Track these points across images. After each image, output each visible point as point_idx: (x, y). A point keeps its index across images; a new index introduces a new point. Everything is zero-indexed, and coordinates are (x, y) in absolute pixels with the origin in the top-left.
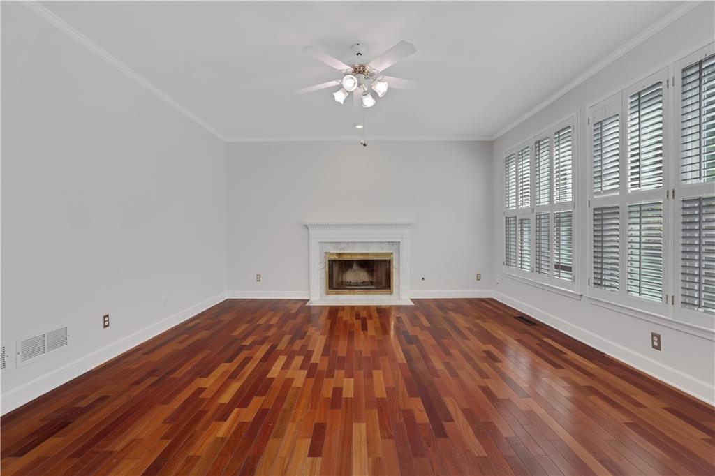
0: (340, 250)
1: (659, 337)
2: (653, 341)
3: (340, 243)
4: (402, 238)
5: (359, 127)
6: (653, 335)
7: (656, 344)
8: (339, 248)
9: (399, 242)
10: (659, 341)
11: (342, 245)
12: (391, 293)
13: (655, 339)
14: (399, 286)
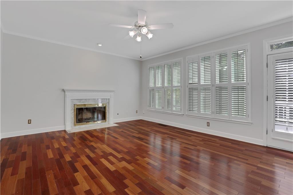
0: (82, 103)
1: (209, 123)
2: (207, 124)
3: (82, 99)
4: (111, 97)
5: (100, 45)
6: (207, 123)
7: (208, 125)
8: (81, 102)
9: (109, 99)
10: (209, 124)
11: (83, 100)
12: (106, 121)
13: (208, 123)
14: (109, 118)
